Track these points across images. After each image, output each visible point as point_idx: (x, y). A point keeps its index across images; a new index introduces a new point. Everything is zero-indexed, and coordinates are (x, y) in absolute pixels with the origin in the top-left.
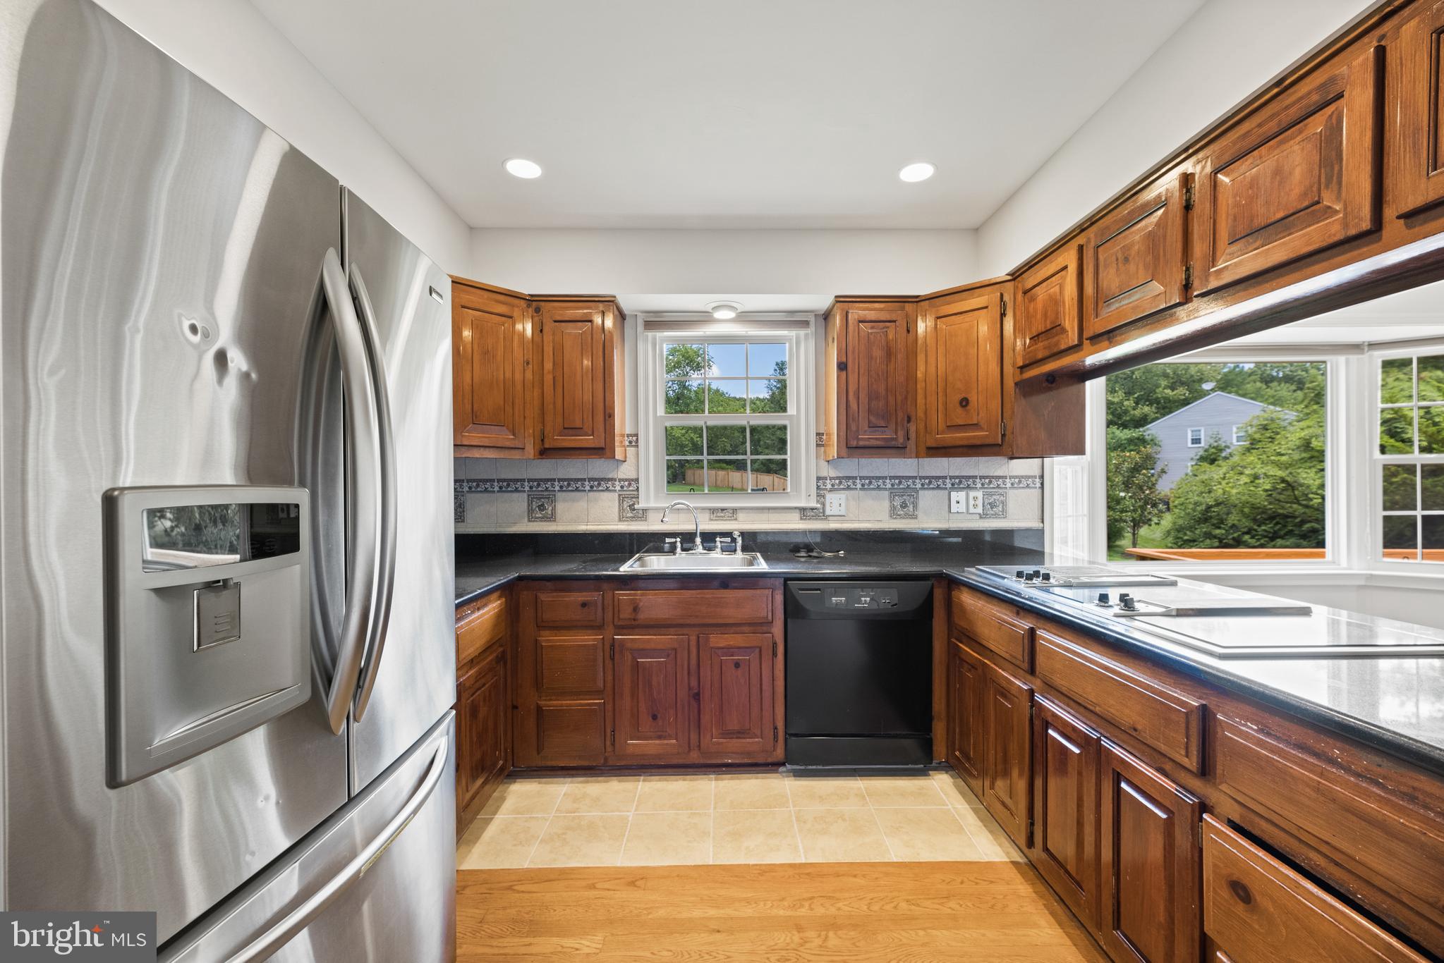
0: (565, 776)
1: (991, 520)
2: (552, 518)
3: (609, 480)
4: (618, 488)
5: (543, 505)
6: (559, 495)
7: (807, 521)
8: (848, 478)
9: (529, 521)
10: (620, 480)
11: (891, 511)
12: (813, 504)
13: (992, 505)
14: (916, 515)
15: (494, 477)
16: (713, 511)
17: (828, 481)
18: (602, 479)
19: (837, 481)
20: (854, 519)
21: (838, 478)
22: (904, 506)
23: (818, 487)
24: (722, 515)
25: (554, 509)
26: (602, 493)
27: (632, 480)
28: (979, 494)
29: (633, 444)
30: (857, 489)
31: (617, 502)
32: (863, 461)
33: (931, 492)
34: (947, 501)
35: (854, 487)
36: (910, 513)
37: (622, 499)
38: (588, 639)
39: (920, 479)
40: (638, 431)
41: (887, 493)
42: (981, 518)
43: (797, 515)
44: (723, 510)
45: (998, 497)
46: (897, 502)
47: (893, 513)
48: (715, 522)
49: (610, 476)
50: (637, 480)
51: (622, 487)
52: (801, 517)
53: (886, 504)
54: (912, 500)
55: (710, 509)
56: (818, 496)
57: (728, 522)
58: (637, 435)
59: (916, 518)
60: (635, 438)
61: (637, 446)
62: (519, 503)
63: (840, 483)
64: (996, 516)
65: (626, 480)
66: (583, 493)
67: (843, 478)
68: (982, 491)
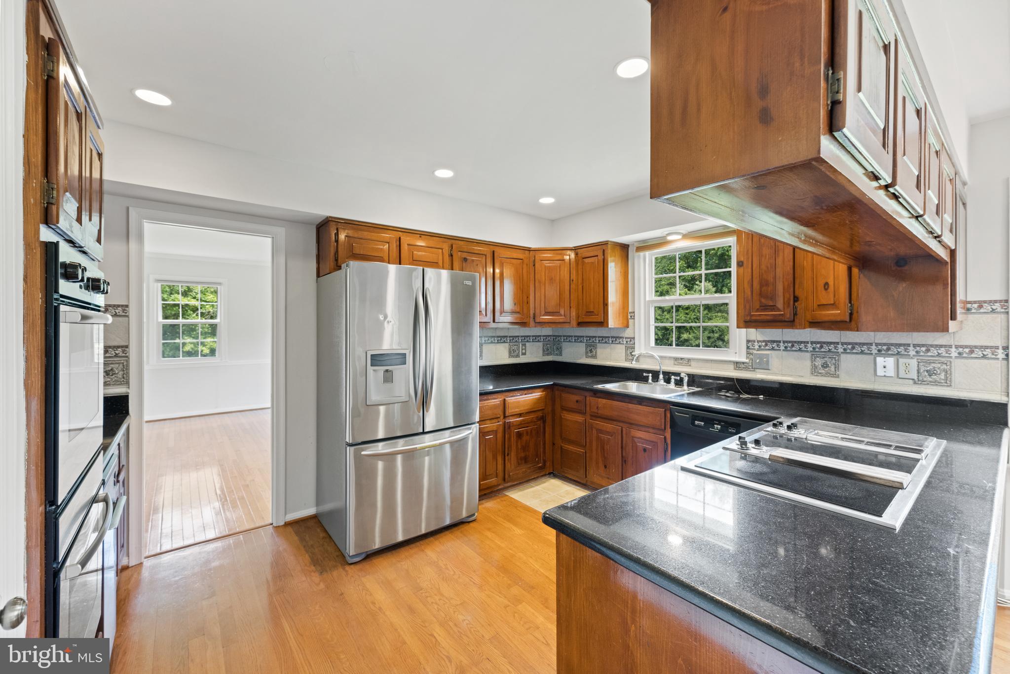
0: (573, 484)
1: (928, 387)
2: (594, 357)
3: (621, 338)
4: (625, 342)
5: (591, 350)
6: (598, 345)
7: (740, 371)
8: (774, 342)
9: (586, 357)
10: (626, 338)
11: (812, 369)
12: (744, 360)
13: (930, 373)
14: (838, 375)
15: (573, 335)
16: (676, 359)
17: (756, 343)
18: (617, 337)
19: (764, 344)
20: (778, 373)
21: (764, 341)
22: (825, 366)
23: (748, 348)
24: (681, 362)
25: (596, 352)
26: (617, 345)
27: (632, 338)
28: (914, 363)
29: (633, 317)
30: (780, 350)
31: (624, 349)
32: (785, 330)
33: (854, 356)
34: (873, 365)
35: (778, 348)
36: (832, 373)
37: (627, 348)
38: (579, 418)
39: (842, 345)
40: (634, 309)
41: (808, 355)
42: (915, 383)
43: (732, 366)
44: (682, 359)
45: (939, 365)
46: (819, 362)
47: (814, 371)
48: (678, 366)
49: (621, 336)
50: (634, 338)
51: (627, 342)
52: (735, 368)
53: (808, 363)
54: (834, 361)
55: (674, 358)
56: (747, 354)
57: (685, 367)
58: (634, 312)
59: (838, 377)
60: (633, 314)
61: (634, 319)
62: (581, 348)
63: (766, 345)
64: (936, 383)
65: (629, 338)
66: (609, 344)
67: (769, 341)
68: (916, 358)
